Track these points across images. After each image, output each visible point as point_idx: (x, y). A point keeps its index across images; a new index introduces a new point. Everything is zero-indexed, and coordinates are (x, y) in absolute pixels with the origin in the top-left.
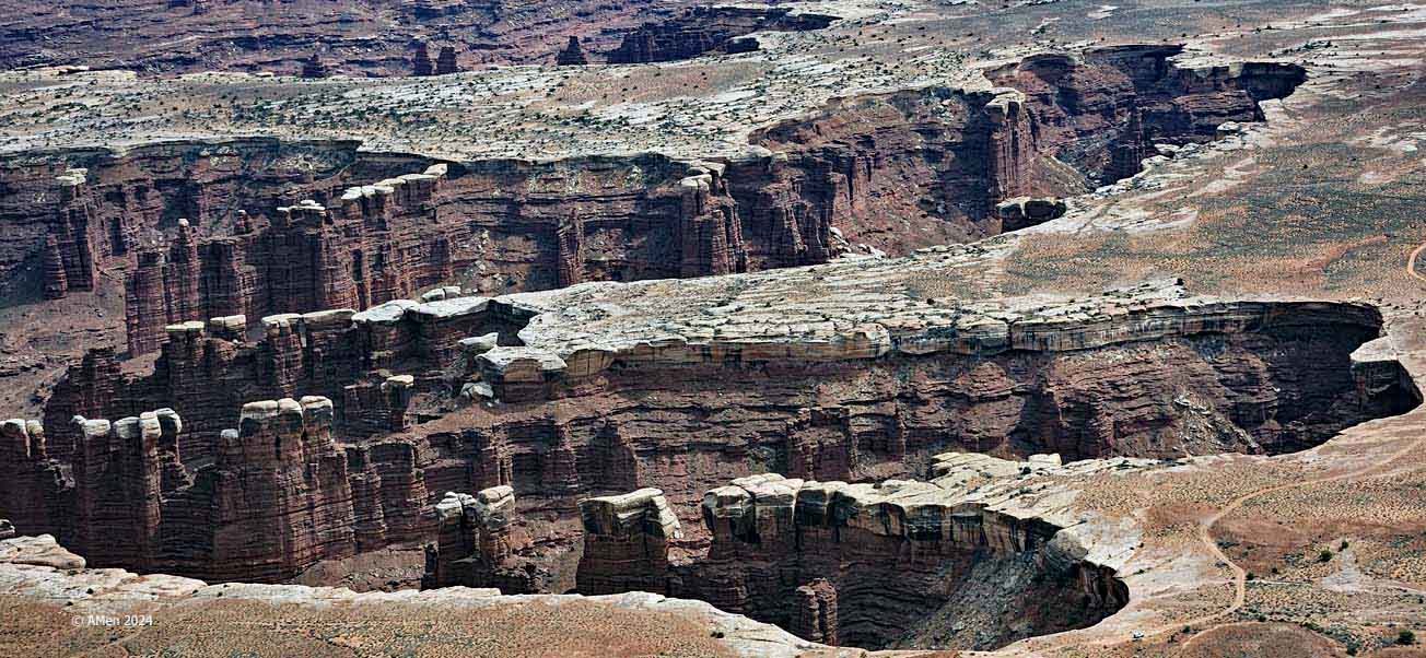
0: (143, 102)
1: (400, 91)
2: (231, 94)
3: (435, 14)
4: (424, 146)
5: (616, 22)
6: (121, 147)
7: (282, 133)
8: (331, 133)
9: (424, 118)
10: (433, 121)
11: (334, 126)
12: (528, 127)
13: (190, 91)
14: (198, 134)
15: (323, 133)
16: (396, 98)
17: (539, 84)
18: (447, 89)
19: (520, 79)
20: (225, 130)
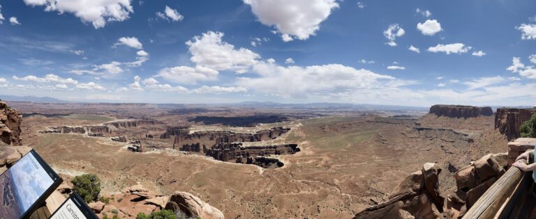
0: (217, 128)
2: (223, 128)
4: (235, 132)
6: (216, 131)
7: (226, 131)
8: (229, 131)
9: (235, 130)
12: (241, 131)
13: (221, 128)
14: (221, 131)
16: (233, 129)
17: (242, 128)
18: (236, 128)
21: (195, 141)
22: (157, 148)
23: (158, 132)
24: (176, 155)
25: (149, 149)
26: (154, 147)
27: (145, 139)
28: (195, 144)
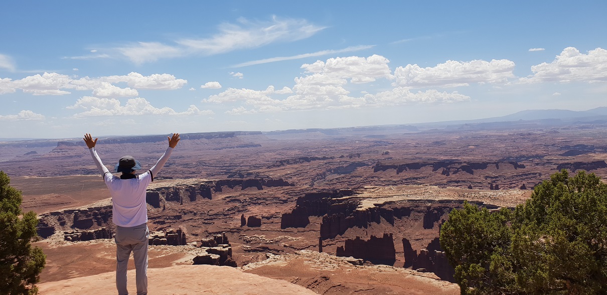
0: (441, 192)
1: (490, 193)
2: (457, 191)
3: (492, 178)
4: (496, 204)
5: (530, 181)
6: (437, 199)
7: (468, 199)
8: (477, 200)
9: (496, 198)
10: (498, 199)
11: (478, 198)
12: (519, 201)
13: (449, 190)
14: (451, 199)
15: (476, 200)
16: (490, 194)
17: (520, 193)
18: (500, 193)
19: (515, 192)
20: (456, 198)
21: (380, 230)
22: (277, 252)
23: (273, 210)
24: (329, 268)
25: (251, 256)
26: (265, 249)
27: (238, 230)
28: (380, 235)
